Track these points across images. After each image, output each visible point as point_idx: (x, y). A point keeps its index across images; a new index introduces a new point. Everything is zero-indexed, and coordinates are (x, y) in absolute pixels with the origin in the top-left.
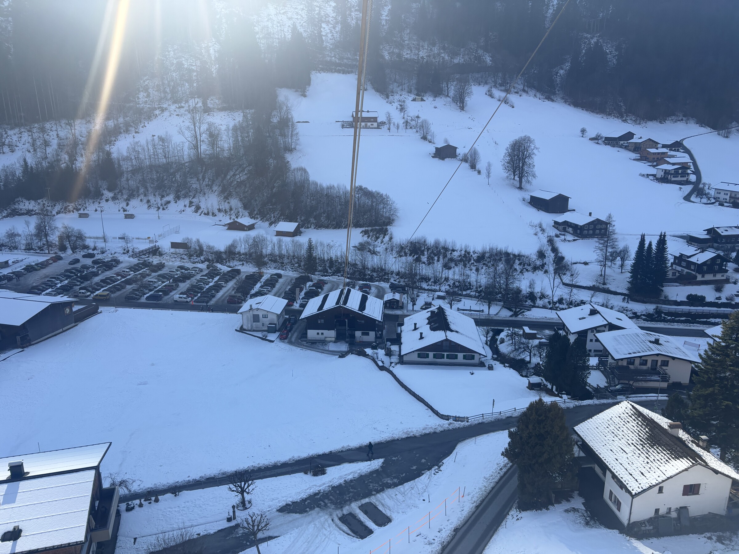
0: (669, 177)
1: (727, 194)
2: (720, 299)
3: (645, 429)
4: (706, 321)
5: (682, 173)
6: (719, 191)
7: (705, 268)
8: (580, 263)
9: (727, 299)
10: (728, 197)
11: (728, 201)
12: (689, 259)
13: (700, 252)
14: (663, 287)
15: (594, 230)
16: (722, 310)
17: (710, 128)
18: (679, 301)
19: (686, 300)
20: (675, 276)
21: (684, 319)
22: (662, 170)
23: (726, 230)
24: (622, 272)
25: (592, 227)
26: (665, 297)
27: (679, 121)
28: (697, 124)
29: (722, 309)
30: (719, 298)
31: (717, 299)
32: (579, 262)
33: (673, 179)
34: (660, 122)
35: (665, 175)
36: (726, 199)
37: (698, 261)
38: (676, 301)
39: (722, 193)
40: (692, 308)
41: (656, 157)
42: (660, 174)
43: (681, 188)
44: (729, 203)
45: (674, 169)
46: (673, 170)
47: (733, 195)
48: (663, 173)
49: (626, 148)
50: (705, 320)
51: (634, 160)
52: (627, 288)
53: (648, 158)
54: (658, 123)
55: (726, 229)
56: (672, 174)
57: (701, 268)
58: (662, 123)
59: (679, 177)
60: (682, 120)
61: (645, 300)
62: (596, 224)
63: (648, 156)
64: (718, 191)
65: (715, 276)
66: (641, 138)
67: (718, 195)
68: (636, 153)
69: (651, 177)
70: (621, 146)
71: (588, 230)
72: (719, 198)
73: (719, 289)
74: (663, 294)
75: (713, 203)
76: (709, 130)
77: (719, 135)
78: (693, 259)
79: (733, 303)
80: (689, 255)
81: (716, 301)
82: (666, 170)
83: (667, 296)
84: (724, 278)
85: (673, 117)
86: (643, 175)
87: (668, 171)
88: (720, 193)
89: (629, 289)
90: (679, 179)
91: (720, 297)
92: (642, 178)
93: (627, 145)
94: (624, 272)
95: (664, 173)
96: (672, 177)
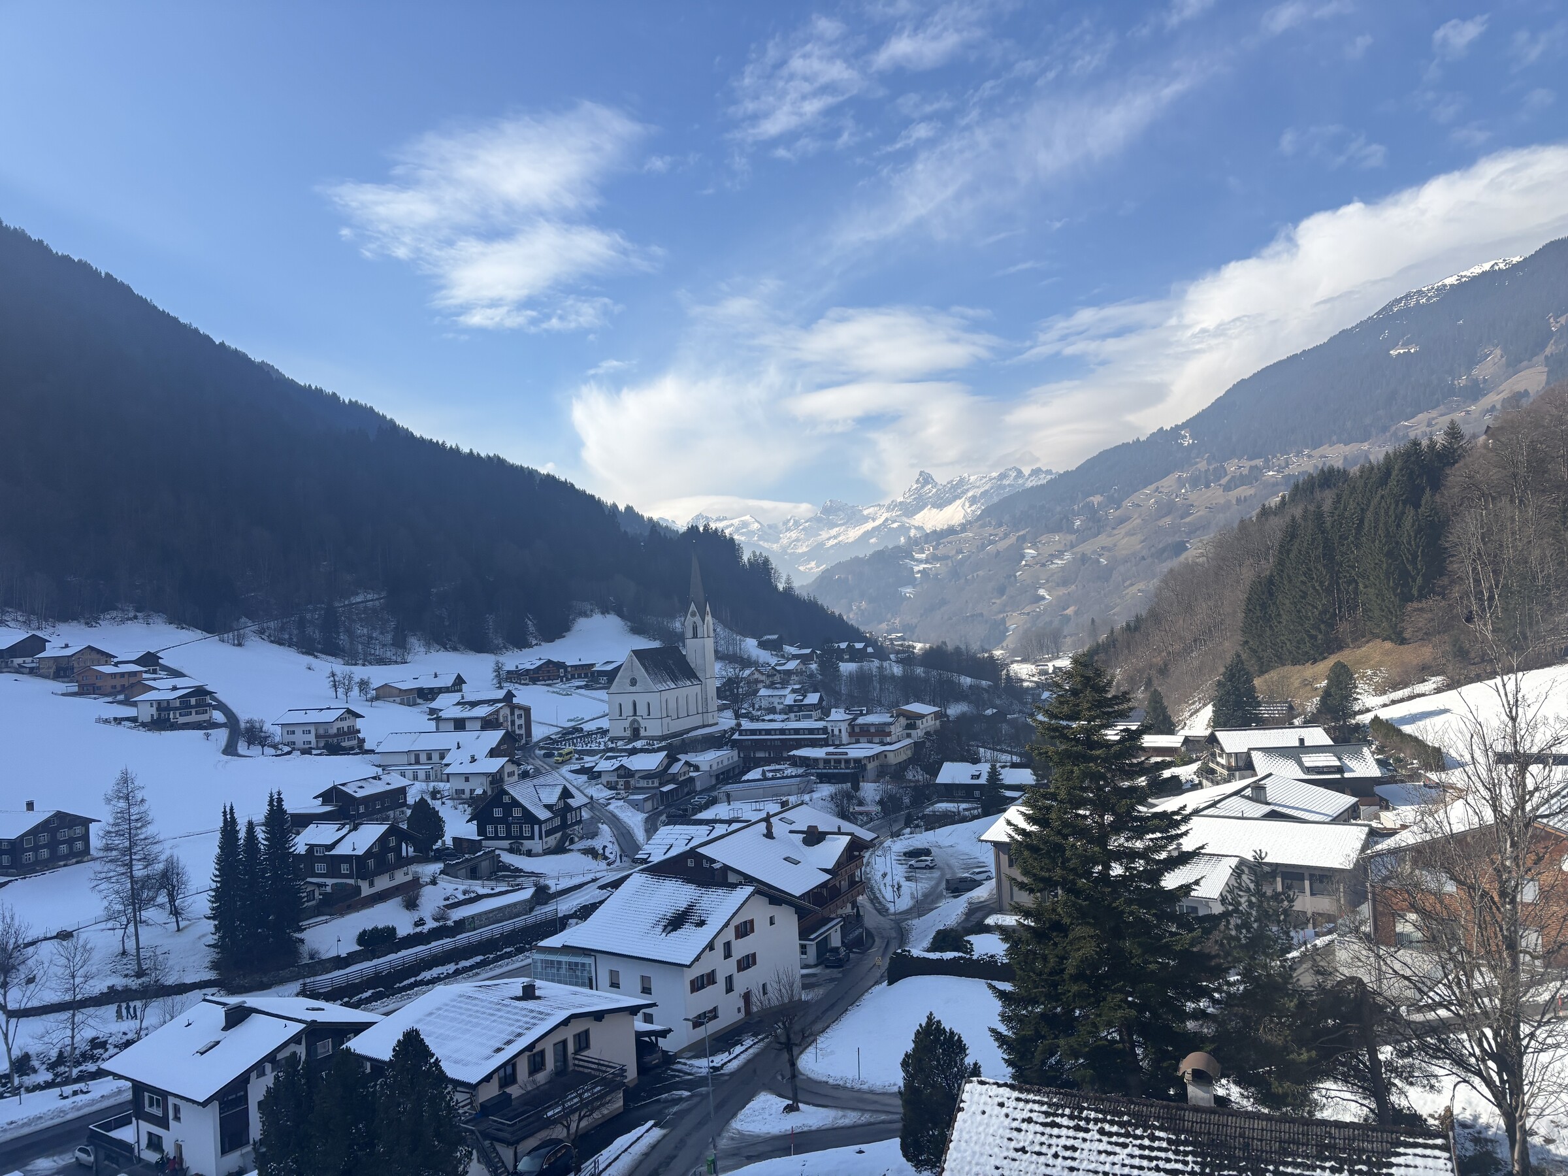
0: (171, 716)
1: (310, 732)
2: (424, 924)
3: (1153, 1138)
4: (416, 981)
5: (197, 705)
6: (291, 729)
7: (371, 863)
8: (46, 939)
9: (436, 920)
10: (312, 737)
11: (313, 745)
12: (333, 852)
13: (350, 831)
14: (301, 930)
15: (53, 845)
16: (436, 945)
17: (200, 631)
18: (344, 955)
19: (358, 948)
20: (314, 899)
21: (369, 993)
22: (151, 702)
23: (361, 787)
24: (179, 930)
25: (44, 838)
26: (312, 957)
27: (129, 619)
28: (170, 623)
29: (434, 944)
30: (420, 922)
31: (417, 924)
32: (41, 936)
33: (182, 720)
34: (87, 624)
35: (160, 714)
36: (310, 742)
37: (354, 849)
38: (339, 956)
39: (299, 731)
40: (375, 962)
41: (118, 682)
42: (146, 713)
43: (208, 735)
44: (318, 748)
45: (179, 698)
46: (178, 701)
47: (321, 732)
48: (154, 711)
49: (32, 672)
50: (413, 980)
51: (63, 695)
52: (209, 965)
53: (99, 688)
54: (83, 627)
55: (360, 784)
56: (176, 709)
57: (364, 865)
58: (92, 626)
59: (194, 713)
60: (136, 617)
61: (265, 980)
62: (57, 829)
63: (99, 683)
64: (289, 728)
65: (392, 878)
66: (67, 646)
67: (291, 738)
68: (63, 682)
69: (127, 723)
70: (19, 670)
71: (36, 849)
72: (294, 743)
73: (411, 904)
74: (304, 950)
75: (289, 753)
76: (198, 634)
77: (223, 641)
78: (342, 850)
79: (450, 923)
80: (329, 842)
81: (418, 929)
82: (159, 702)
83: (317, 952)
84: (409, 878)
85: (114, 614)
86: (106, 721)
87: (164, 704)
88: (293, 732)
89: (215, 966)
90: (194, 718)
91: (421, 919)
92: (107, 726)
93: (34, 665)
94: (186, 927)
95: (158, 709)
96: (178, 716)
